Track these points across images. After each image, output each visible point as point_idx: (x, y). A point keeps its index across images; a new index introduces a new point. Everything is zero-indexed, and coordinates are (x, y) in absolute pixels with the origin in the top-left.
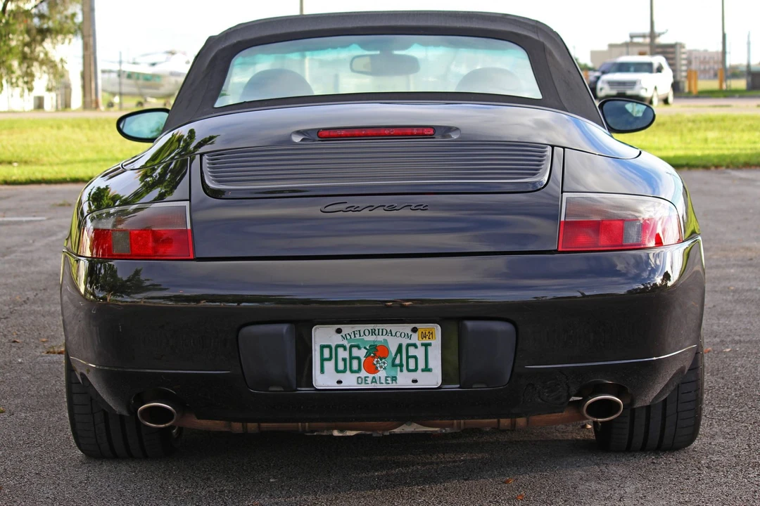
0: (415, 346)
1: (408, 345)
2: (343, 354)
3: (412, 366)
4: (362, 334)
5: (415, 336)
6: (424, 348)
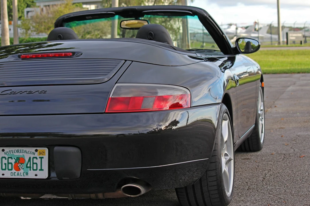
0: (36, 158)
1: (34, 158)
2: (5, 161)
3: (35, 168)
4: (13, 152)
5: (36, 153)
6: (40, 159)
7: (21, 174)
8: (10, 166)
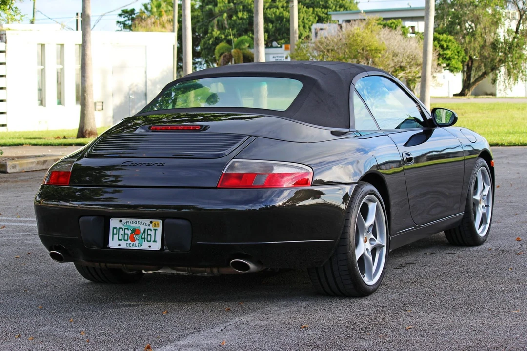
0: (151, 229)
1: (148, 229)
2: (121, 232)
3: (149, 239)
4: (130, 223)
5: (151, 225)
6: (154, 231)
7: (136, 245)
8: (126, 236)
